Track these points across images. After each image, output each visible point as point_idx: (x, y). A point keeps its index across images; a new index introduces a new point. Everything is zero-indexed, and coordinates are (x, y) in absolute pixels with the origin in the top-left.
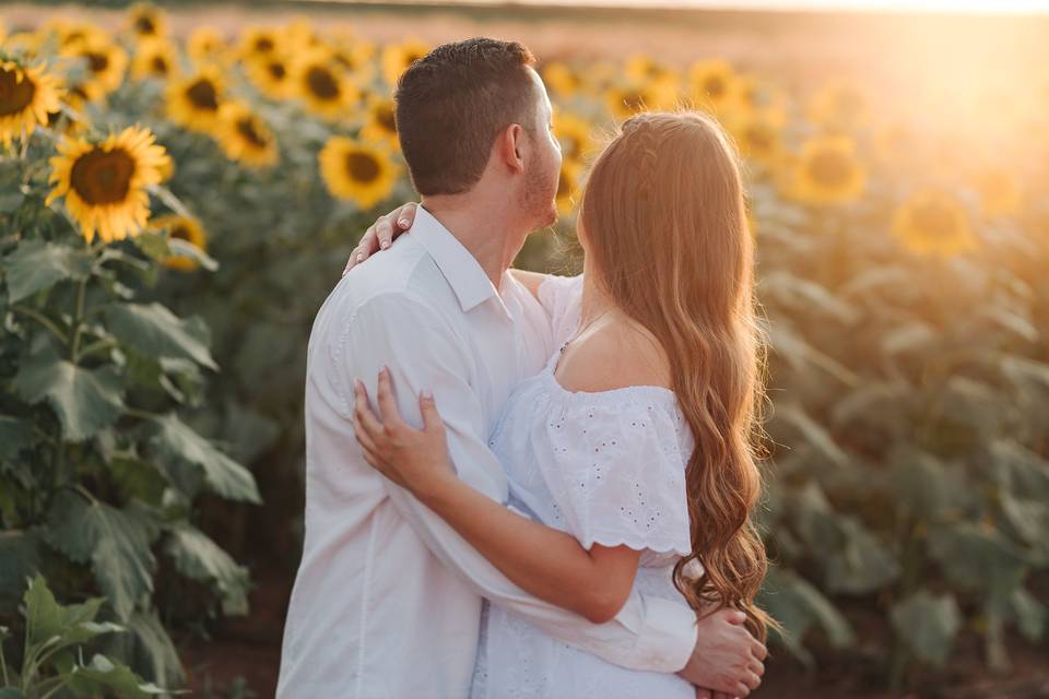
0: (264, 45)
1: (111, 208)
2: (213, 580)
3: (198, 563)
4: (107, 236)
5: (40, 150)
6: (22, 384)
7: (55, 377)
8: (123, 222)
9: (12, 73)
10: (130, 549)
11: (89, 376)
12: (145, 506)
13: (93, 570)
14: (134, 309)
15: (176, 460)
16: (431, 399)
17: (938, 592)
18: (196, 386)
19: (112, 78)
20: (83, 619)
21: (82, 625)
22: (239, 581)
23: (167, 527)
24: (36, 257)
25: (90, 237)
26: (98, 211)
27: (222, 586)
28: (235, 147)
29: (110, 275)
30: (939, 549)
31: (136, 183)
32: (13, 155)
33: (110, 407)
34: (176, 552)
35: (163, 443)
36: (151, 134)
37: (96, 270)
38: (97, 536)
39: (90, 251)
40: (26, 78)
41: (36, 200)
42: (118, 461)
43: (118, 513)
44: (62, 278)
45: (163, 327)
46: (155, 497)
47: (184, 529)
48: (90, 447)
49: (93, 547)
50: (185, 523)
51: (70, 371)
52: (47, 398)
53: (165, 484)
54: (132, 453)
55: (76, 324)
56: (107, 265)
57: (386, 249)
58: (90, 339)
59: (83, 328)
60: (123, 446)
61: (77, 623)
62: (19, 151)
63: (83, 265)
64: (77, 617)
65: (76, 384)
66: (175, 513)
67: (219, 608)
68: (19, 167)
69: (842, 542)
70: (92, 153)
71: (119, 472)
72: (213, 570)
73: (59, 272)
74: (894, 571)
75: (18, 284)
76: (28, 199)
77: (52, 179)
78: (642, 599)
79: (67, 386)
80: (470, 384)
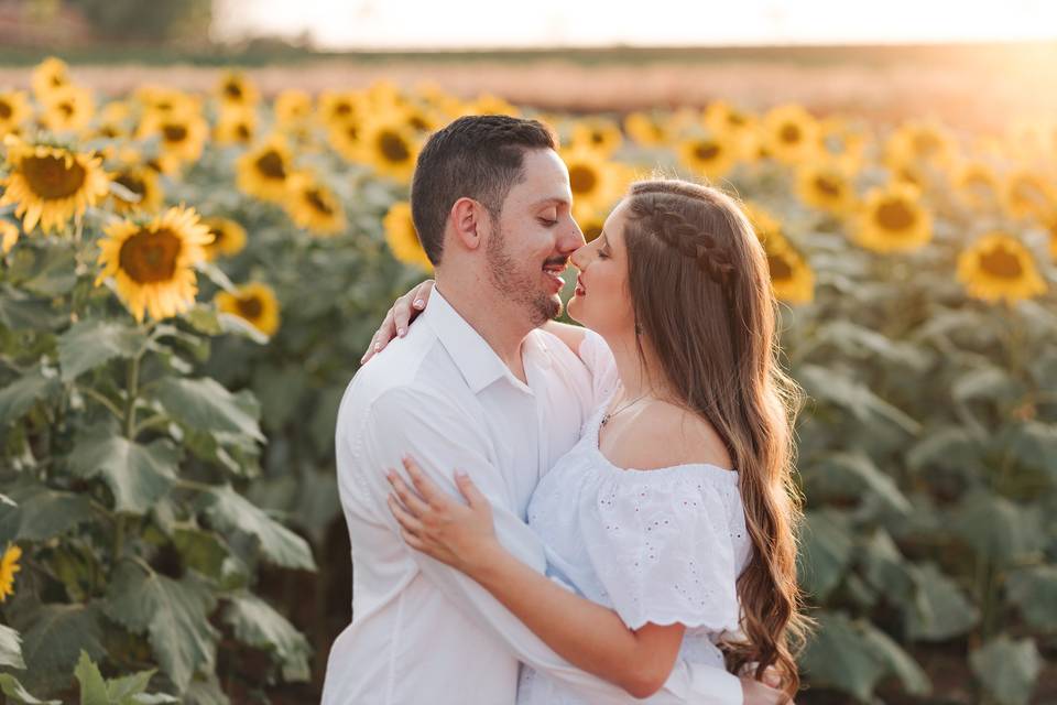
0: (343, 109)
1: (160, 286)
2: (272, 647)
3: (257, 631)
4: (157, 314)
5: (90, 232)
6: (79, 460)
7: (108, 452)
8: (172, 299)
9: (62, 160)
10: (187, 620)
11: (143, 451)
12: (201, 577)
13: (150, 640)
14: (186, 384)
15: (231, 530)
16: (466, 476)
17: (1017, 638)
18: (250, 456)
19: (192, 149)
20: (134, 691)
21: (134, 697)
22: (297, 647)
23: (226, 596)
24: (88, 337)
25: (140, 316)
26: (147, 290)
27: (282, 652)
28: (303, 217)
29: (167, 350)
30: (1016, 594)
31: (182, 262)
32: (68, 237)
33: (164, 481)
34: (235, 620)
35: (218, 513)
36: (196, 213)
37: (151, 345)
38: (154, 606)
39: (142, 329)
40: (76, 164)
41: (88, 279)
42: (179, 532)
43: (176, 585)
44: (113, 356)
45: (213, 401)
46: (215, 567)
47: (241, 597)
48: (148, 520)
49: (150, 617)
50: (245, 591)
51: (123, 448)
52: (101, 472)
53: (225, 554)
54: (192, 524)
55: (131, 400)
56: (164, 340)
57: (402, 337)
58: (146, 413)
59: (140, 403)
60: (184, 518)
61: (129, 694)
62: (74, 233)
63: (134, 343)
64: (128, 689)
65: (130, 459)
66: (235, 582)
67: (279, 675)
68: (73, 248)
69: (912, 589)
70: (139, 234)
71: (181, 544)
72: (272, 637)
73: (110, 351)
74: (973, 616)
75: (70, 363)
76: (81, 280)
77: (101, 261)
78: (688, 666)
79: (120, 461)
80: (490, 460)
